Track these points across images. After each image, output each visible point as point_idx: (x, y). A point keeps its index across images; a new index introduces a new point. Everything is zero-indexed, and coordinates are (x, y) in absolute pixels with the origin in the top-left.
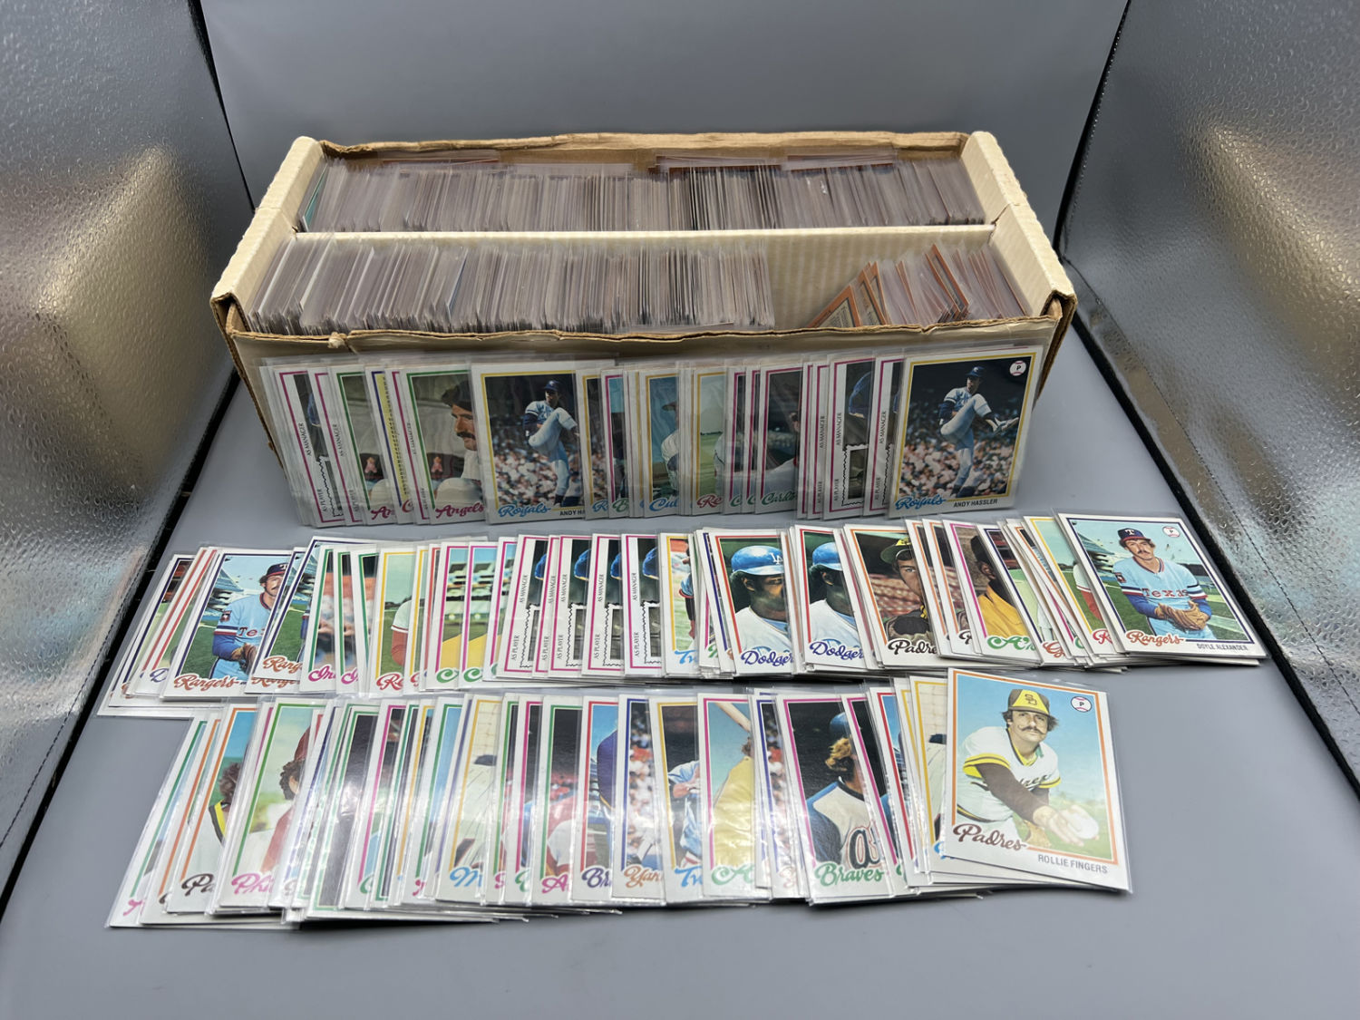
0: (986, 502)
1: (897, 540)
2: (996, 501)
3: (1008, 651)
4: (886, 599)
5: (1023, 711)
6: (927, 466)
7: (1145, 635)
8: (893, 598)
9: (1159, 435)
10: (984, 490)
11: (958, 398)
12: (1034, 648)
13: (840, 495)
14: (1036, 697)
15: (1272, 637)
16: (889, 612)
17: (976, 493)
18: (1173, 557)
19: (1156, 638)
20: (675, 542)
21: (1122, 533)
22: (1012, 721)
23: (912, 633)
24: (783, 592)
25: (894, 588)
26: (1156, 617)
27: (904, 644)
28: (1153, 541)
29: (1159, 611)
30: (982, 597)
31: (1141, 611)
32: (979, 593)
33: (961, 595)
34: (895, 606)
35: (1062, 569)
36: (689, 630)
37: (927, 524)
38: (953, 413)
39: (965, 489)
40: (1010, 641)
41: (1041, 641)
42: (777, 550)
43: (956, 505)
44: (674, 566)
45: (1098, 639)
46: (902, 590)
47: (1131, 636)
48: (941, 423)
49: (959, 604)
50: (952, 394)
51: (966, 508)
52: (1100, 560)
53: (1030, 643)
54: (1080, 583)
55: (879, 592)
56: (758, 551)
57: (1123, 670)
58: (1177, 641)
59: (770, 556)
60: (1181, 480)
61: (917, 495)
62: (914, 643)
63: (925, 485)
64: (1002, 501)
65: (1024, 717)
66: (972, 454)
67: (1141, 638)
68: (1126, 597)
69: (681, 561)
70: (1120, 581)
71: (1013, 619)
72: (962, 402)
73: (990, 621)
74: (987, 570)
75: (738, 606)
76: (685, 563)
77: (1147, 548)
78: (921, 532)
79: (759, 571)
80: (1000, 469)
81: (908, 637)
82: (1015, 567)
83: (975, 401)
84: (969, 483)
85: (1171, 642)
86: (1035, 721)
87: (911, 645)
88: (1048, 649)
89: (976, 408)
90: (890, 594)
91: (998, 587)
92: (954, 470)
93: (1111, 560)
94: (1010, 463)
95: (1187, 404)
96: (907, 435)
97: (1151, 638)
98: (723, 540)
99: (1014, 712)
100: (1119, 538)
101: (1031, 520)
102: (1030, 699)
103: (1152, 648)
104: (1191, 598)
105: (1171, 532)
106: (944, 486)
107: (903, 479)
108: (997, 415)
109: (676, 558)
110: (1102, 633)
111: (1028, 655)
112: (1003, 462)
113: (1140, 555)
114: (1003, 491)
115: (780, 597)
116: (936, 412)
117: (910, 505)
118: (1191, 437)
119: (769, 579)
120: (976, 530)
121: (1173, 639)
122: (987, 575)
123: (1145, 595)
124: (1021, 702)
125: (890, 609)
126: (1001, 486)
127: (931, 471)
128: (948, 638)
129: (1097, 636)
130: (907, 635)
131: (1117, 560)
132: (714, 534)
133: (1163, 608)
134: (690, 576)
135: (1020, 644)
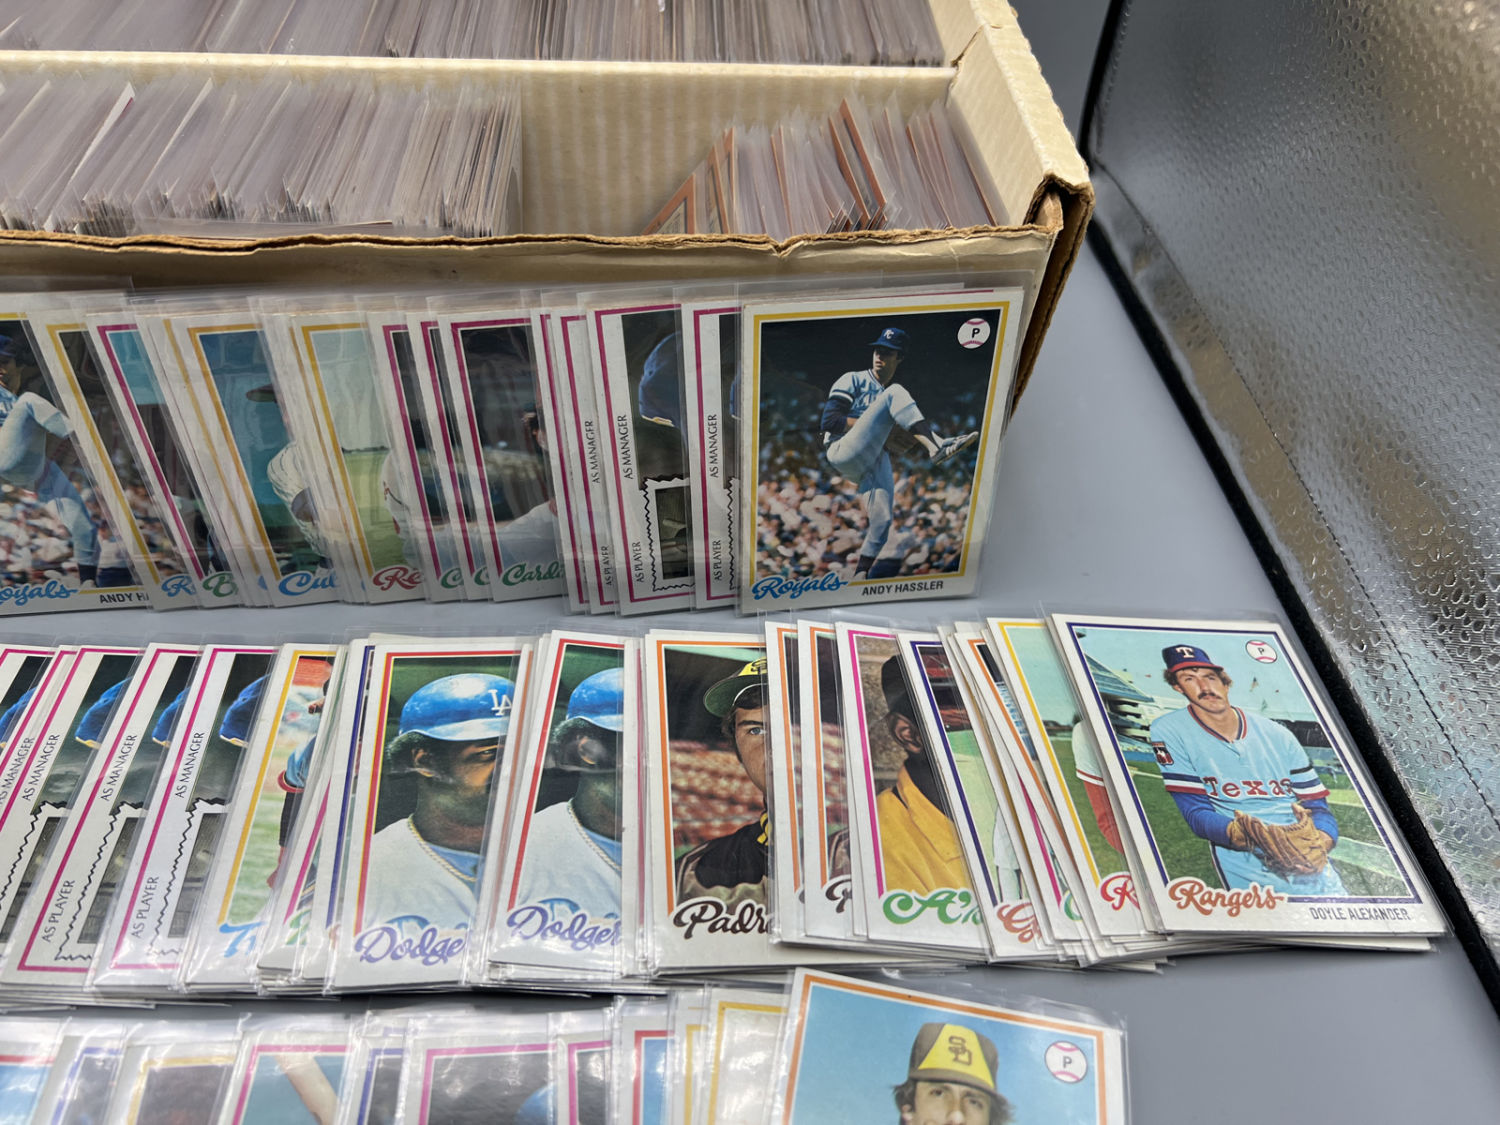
0: (922, 587)
1: (743, 664)
2: (940, 584)
3: (927, 931)
4: (693, 799)
5: (940, 1082)
6: (806, 521)
7: (1206, 889)
8: (711, 796)
9: (1243, 464)
10: (917, 566)
11: (857, 392)
12: (980, 919)
13: (647, 571)
14: (973, 1044)
15: (1457, 890)
16: (695, 831)
17: (903, 570)
18: (1265, 706)
19: (1228, 895)
20: (308, 664)
21: (1171, 655)
22: (913, 1109)
23: (731, 884)
24: (491, 784)
25: (715, 774)
26: (1229, 845)
27: (711, 911)
28: (1228, 672)
29: (1234, 828)
30: (887, 796)
31: (1201, 833)
32: (881, 786)
33: (844, 791)
34: (709, 815)
35: (1051, 732)
36: (269, 872)
37: (805, 630)
38: (849, 420)
39: (880, 561)
40: (932, 902)
41: (995, 903)
42: (506, 682)
43: (866, 591)
44: (287, 719)
45: (1108, 898)
46: (730, 776)
47: (1178, 893)
48: (826, 440)
49: (837, 814)
50: (844, 383)
51: (886, 596)
52: (1126, 714)
53: (968, 909)
54: (1084, 764)
55: (683, 783)
56: (465, 687)
57: (1158, 965)
58: (1271, 902)
59: (488, 698)
60: (1280, 549)
61: (791, 574)
62: (731, 910)
63: (804, 555)
64: (952, 584)
65: (940, 1098)
66: (891, 502)
67: (1197, 898)
68: (1171, 799)
69: (307, 706)
70: (1161, 760)
71: (945, 846)
72: (866, 400)
73: (895, 853)
74: (906, 732)
75: (385, 816)
76: (312, 710)
77: (1215, 686)
78: (791, 647)
79: (454, 732)
80: (944, 528)
81: (720, 894)
82: (963, 725)
83: (890, 399)
84: (887, 552)
85: (1260, 905)
86: (964, 1111)
87: (724, 914)
88: (1008, 921)
89: (893, 411)
90: (703, 788)
91: (922, 769)
92: (858, 529)
93: (1148, 713)
94: (965, 517)
95: (1295, 411)
96: (761, 462)
97: (1219, 896)
98: (402, 661)
99: (921, 1085)
100: (1164, 666)
101: (1001, 625)
102: (958, 1049)
103: (1220, 921)
104: (1298, 797)
105: (1262, 651)
106: (842, 558)
107: (761, 544)
108: (935, 427)
109: (298, 700)
110: (1119, 883)
111: (964, 937)
112: (951, 515)
113: (1202, 702)
114: (953, 567)
115: (483, 792)
116: (814, 418)
117: (781, 591)
118: (1302, 471)
119: (472, 750)
120: (897, 643)
121: (1263, 896)
122: (903, 743)
123: (1209, 792)
124: (939, 1059)
125: (697, 824)
126: (950, 558)
127: (814, 530)
128: (802, 897)
129: (1110, 891)
130: (721, 889)
131: (1158, 713)
132: (388, 645)
133: (1242, 821)
134: (312, 744)
135: (953, 910)
